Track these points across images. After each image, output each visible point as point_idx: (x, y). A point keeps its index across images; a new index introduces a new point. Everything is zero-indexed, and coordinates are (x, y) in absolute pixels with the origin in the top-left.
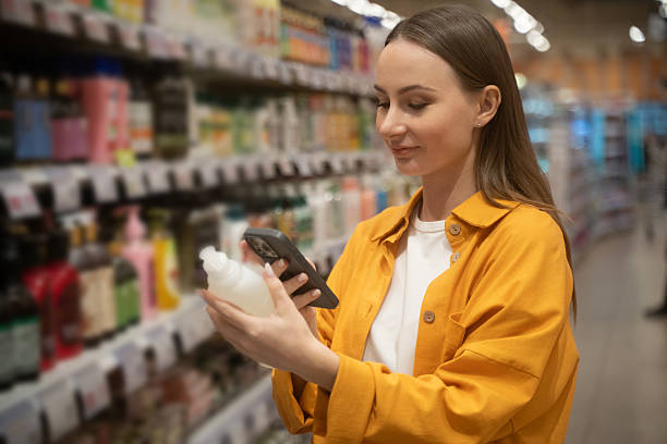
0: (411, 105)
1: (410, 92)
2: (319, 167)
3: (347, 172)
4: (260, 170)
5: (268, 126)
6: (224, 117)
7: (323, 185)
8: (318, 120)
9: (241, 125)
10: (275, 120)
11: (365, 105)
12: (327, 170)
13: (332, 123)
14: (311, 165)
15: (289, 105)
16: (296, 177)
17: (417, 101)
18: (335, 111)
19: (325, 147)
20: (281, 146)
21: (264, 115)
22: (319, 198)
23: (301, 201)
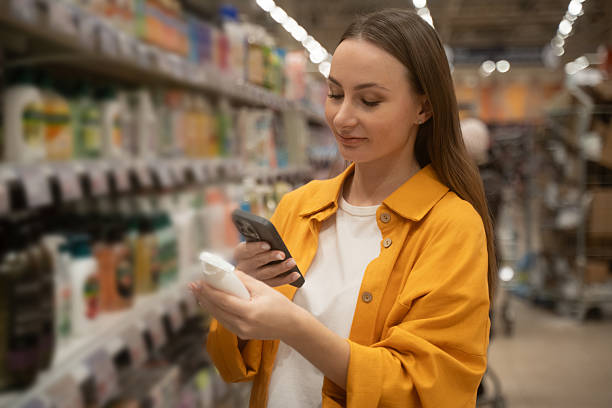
0: (364, 102)
1: (367, 89)
2: (180, 177)
3: (210, 182)
4: (111, 179)
5: (118, 122)
6: (61, 106)
7: (187, 198)
8: (178, 118)
9: (85, 120)
10: (127, 117)
11: (225, 106)
12: (189, 180)
13: (192, 123)
14: (172, 174)
15: (145, 99)
16: (157, 189)
17: (369, 97)
18: (194, 111)
19: (185, 152)
20: (134, 149)
21: (114, 108)
22: (182, 214)
23: (162, 221)
